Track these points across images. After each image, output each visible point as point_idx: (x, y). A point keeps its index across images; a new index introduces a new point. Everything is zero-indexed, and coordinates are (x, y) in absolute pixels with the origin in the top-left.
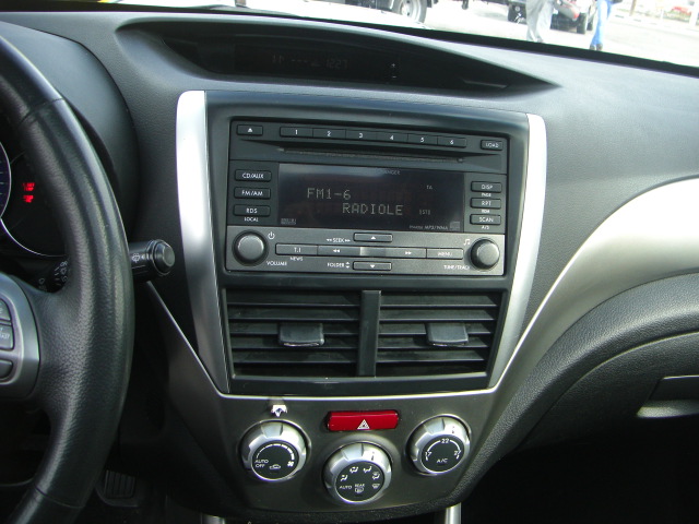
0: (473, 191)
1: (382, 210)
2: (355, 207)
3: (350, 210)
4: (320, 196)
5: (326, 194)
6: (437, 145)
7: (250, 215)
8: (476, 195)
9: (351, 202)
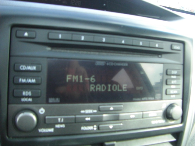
0: (167, 74)
1: (115, 89)
2: (98, 87)
3: (95, 89)
4: (75, 80)
5: (79, 79)
6: (149, 47)
7: (26, 97)
8: (168, 77)
9: (95, 84)
